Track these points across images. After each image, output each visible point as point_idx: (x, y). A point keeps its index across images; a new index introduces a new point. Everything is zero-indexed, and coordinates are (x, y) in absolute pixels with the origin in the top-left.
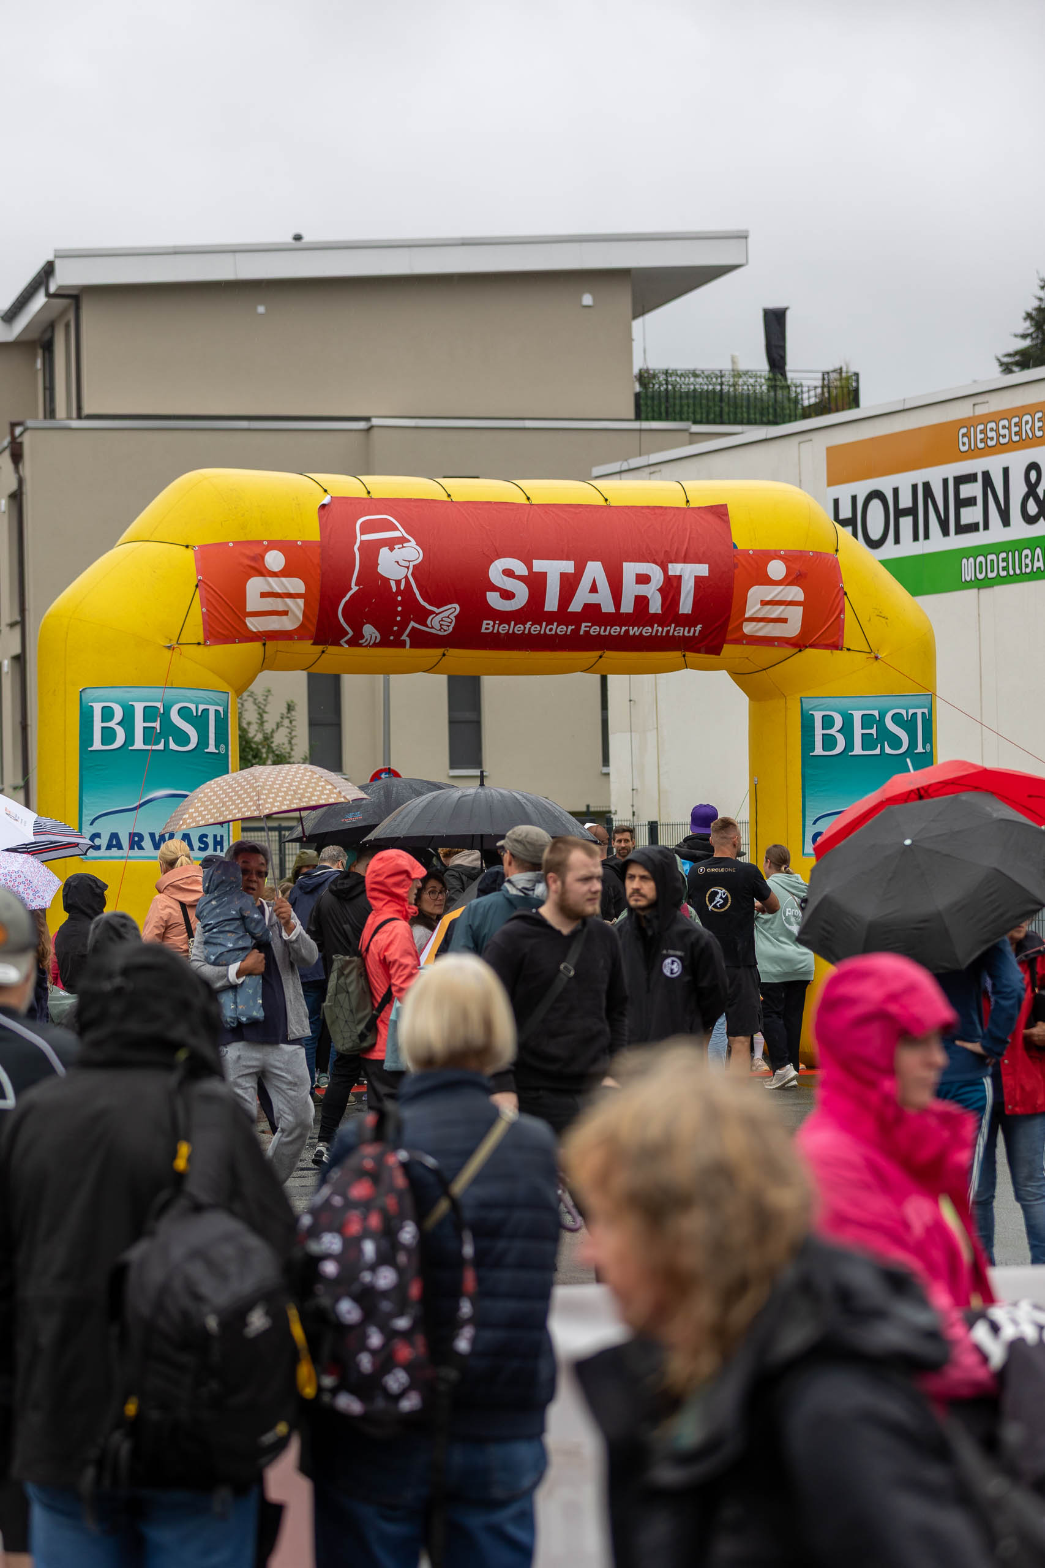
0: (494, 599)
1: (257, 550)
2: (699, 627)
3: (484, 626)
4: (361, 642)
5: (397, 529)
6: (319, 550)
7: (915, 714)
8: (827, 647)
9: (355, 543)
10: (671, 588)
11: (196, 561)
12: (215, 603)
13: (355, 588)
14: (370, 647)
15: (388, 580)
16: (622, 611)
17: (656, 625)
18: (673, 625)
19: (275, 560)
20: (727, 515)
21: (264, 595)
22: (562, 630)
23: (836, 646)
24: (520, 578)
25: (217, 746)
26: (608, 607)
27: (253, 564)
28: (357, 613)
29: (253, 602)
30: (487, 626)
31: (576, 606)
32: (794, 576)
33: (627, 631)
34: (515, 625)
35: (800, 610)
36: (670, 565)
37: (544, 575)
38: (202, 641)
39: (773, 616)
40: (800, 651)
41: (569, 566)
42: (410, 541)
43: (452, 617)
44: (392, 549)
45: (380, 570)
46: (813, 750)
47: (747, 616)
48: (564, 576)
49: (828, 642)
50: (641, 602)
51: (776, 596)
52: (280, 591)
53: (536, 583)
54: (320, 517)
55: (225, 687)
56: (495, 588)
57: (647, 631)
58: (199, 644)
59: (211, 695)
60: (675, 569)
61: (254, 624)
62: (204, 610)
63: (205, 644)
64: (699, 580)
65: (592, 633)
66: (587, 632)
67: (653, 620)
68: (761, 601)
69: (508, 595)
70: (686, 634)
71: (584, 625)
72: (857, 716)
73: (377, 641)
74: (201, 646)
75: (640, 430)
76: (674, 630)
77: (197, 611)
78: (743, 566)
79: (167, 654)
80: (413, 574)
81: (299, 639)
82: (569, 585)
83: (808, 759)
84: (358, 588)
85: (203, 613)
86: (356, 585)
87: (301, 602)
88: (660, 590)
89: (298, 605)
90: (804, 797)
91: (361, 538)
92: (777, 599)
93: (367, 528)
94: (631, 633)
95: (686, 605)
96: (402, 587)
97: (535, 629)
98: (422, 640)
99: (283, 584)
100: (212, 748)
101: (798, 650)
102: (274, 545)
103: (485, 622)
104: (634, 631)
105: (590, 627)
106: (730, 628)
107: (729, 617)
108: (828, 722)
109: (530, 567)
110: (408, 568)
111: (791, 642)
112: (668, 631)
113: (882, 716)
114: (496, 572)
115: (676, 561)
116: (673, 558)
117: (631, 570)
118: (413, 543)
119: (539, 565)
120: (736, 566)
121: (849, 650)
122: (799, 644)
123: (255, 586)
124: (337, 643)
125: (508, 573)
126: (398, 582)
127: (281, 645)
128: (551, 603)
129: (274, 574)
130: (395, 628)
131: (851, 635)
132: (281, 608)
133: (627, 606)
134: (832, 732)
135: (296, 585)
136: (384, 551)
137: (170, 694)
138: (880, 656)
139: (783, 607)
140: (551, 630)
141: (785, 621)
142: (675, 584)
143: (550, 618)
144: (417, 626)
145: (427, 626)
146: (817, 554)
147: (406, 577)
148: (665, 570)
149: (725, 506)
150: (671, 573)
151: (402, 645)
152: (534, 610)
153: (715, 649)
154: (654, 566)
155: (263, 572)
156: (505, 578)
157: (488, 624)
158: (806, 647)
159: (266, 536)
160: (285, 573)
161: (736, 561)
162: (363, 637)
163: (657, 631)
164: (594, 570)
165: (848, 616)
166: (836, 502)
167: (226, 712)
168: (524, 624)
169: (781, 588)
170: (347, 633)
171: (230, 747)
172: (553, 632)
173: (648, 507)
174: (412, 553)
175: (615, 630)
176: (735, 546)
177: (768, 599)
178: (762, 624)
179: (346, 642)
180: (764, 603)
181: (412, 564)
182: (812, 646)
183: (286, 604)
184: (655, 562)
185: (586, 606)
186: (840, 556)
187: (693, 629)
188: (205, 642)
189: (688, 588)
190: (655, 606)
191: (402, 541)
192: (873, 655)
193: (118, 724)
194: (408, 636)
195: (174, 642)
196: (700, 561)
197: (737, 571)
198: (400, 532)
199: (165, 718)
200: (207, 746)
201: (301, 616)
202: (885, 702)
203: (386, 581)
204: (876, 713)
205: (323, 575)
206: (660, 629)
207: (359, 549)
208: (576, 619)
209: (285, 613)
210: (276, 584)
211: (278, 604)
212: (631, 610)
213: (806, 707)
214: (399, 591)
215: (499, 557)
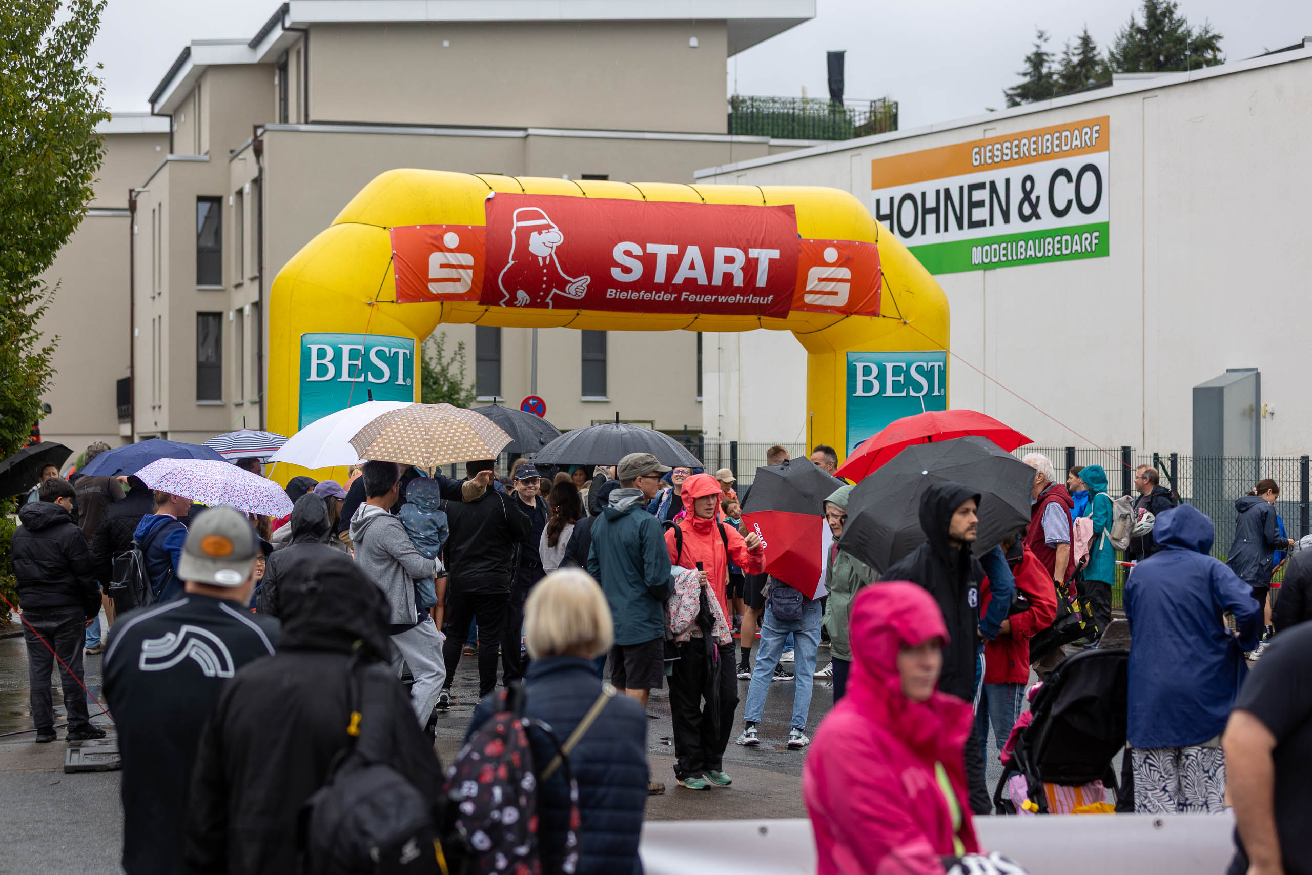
0: (616, 273)
1: (439, 232)
2: (771, 297)
3: (609, 293)
4: (515, 303)
5: (544, 218)
6: (485, 233)
7: (933, 366)
8: (867, 314)
9: (512, 228)
10: (751, 267)
11: (392, 239)
12: (405, 271)
13: (511, 263)
14: (522, 307)
15: (537, 257)
16: (713, 283)
17: (738, 295)
18: (751, 296)
19: (451, 240)
20: (794, 212)
21: (442, 266)
22: (667, 297)
23: (875, 313)
24: (636, 257)
25: (404, 380)
26: (703, 280)
27: (435, 242)
28: (512, 282)
29: (434, 271)
30: (611, 293)
31: (678, 279)
32: (844, 260)
34: (632, 293)
35: (848, 285)
36: (750, 250)
37: (654, 256)
38: (395, 300)
39: (828, 289)
40: (847, 316)
41: (673, 249)
42: (553, 227)
43: (585, 286)
44: (540, 233)
45: (531, 249)
46: (855, 391)
47: (807, 289)
48: (670, 257)
49: (870, 310)
50: (728, 277)
51: (830, 274)
52: (454, 263)
53: (649, 261)
54: (487, 208)
55: (413, 336)
56: (617, 265)
57: (732, 299)
58: (392, 302)
59: (401, 341)
60: (754, 253)
61: (434, 288)
62: (397, 276)
63: (397, 302)
64: (771, 261)
65: (690, 300)
66: (686, 300)
67: (737, 291)
68: (819, 279)
69: (627, 270)
70: (761, 302)
71: (684, 293)
72: (889, 367)
73: (528, 302)
74: (394, 304)
75: (731, 142)
76: (752, 299)
77: (392, 277)
78: (806, 251)
79: (369, 309)
80: (556, 253)
81: (468, 300)
82: (674, 263)
83: (851, 399)
84: (513, 262)
85: (396, 279)
86: (513, 260)
87: (470, 272)
88: (742, 269)
89: (468, 274)
90: (848, 427)
91: (517, 224)
92: (831, 277)
93: (521, 218)
94: (720, 301)
95: (762, 281)
96: (547, 262)
97: (647, 296)
98: (562, 303)
99: (458, 259)
100: (400, 381)
101: (845, 316)
102: (451, 228)
103: (609, 290)
104: (722, 299)
105: (689, 296)
106: (795, 298)
107: (793, 291)
108: (867, 371)
109: (644, 249)
110: (552, 248)
111: (842, 309)
112: (748, 300)
113: (908, 367)
114: (618, 252)
115: (755, 247)
116: (752, 244)
117: (720, 253)
118: (556, 229)
119: (651, 248)
120: (800, 251)
121: (884, 316)
122: (846, 311)
123: (436, 259)
124: (497, 304)
125: (628, 253)
126: (544, 259)
127: (456, 304)
128: (660, 277)
129: (451, 251)
130: (541, 294)
131: (886, 305)
132: (455, 276)
133: (717, 280)
134: (870, 378)
135: (467, 259)
136: (534, 235)
137: (370, 340)
138: (907, 322)
139: (834, 283)
140: (659, 297)
141: (836, 293)
142: (753, 265)
143: (659, 288)
144: (558, 292)
145: (565, 292)
146: (862, 243)
147: (551, 255)
148: (746, 253)
149: (792, 206)
150: (751, 256)
151: (546, 306)
152: (647, 282)
153: (784, 315)
154: (738, 250)
155: (442, 249)
156: (626, 257)
157: (611, 292)
158: (852, 314)
159: (445, 222)
160: (459, 249)
161: (800, 247)
162: (516, 299)
163: (739, 299)
164: (693, 253)
165: (884, 291)
166: (878, 202)
167: (412, 354)
168: (639, 292)
169: (834, 268)
170: (505, 297)
171: (414, 381)
172: (661, 299)
173: (734, 205)
174: (555, 236)
175: (708, 298)
176: (800, 236)
177: (824, 277)
178: (818, 296)
179: (504, 303)
180: (821, 280)
181: (555, 245)
182: (856, 313)
183: (459, 273)
184: (739, 247)
185: (686, 280)
186: (879, 245)
187: (766, 299)
188: (397, 301)
189: (764, 267)
190: (738, 281)
191: (548, 227)
192: (902, 321)
193: (330, 361)
194: (551, 299)
195: (373, 300)
196: (773, 248)
197: (800, 255)
198: (547, 221)
199: (366, 357)
200: (397, 379)
201: (470, 283)
202: (910, 357)
203: (535, 257)
204: (903, 365)
205: (488, 252)
206: (742, 298)
207: (515, 233)
208: (678, 289)
209: (458, 280)
210: (452, 258)
211: (452, 273)
212: (720, 284)
213: (850, 359)
214: (545, 265)
215: (621, 241)
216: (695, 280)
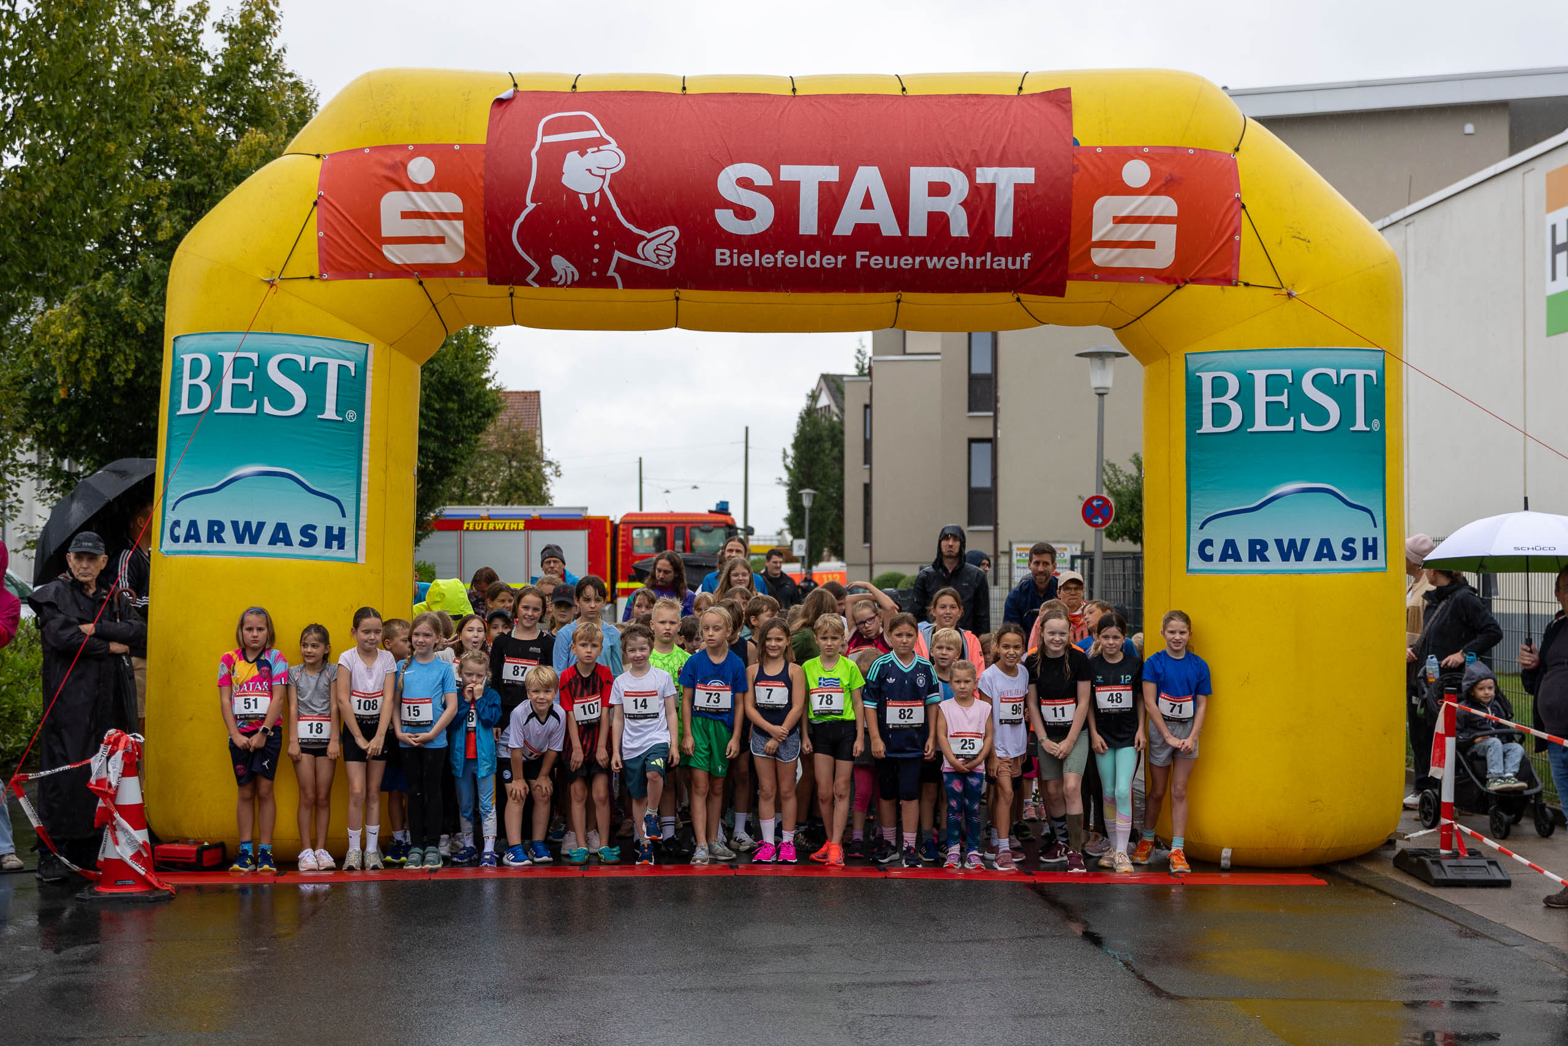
0: (725, 219)
1: (398, 156)
2: (1027, 257)
3: (718, 257)
4: (554, 279)
5: (595, 128)
6: (483, 157)
7: (1352, 377)
8: (1215, 281)
9: (534, 145)
11: (321, 173)
12: (334, 223)
13: (531, 206)
14: (568, 286)
15: (576, 194)
16: (912, 233)
17: (963, 255)
18: (989, 254)
19: (421, 169)
20: (1069, 102)
21: (405, 215)
22: (829, 261)
23: (1228, 280)
24: (761, 190)
25: (341, 412)
26: (890, 228)
27: (390, 174)
29: (391, 224)
30: (722, 257)
33: (923, 263)
34: (761, 256)
35: (1173, 229)
36: (978, 170)
37: (795, 186)
38: (316, 274)
39: (1133, 238)
40: (1178, 288)
41: (831, 173)
42: (608, 143)
43: (671, 243)
44: (583, 154)
45: (565, 181)
46: (1200, 425)
47: (1095, 238)
48: (824, 187)
50: (938, 221)
51: (1136, 209)
52: (427, 210)
55: (362, 337)
56: (726, 205)
57: (952, 263)
58: (312, 278)
59: (335, 345)
60: (985, 175)
61: (394, 254)
62: (321, 234)
63: (320, 278)
65: (873, 266)
68: (1114, 218)
69: (744, 213)
70: (1010, 267)
71: (859, 254)
72: (1260, 378)
73: (576, 278)
74: (316, 282)
76: (992, 262)
77: (312, 235)
78: (1085, 167)
79: (267, 290)
80: (610, 186)
81: (466, 275)
83: (1195, 441)
84: (534, 205)
85: (319, 239)
86: (532, 201)
87: (459, 225)
88: (964, 204)
89: (455, 229)
90: (1189, 492)
91: (541, 139)
92: (1138, 214)
93: (552, 129)
94: (930, 266)
95: (1004, 226)
96: (596, 203)
97: (791, 261)
99: (432, 201)
100: (331, 415)
101: (1174, 287)
102: (421, 150)
104: (933, 263)
105: (869, 257)
106: (1072, 256)
107: (1067, 242)
108: (1219, 386)
109: (775, 174)
110: (604, 177)
111: (1165, 275)
112: (983, 263)
114: (727, 182)
115: (989, 164)
116: (983, 160)
117: (920, 177)
118: (614, 144)
120: (1075, 169)
121: (1247, 285)
123: (393, 203)
126: (590, 197)
127: (447, 282)
128: (808, 224)
129: (420, 188)
130: (596, 261)
131: (1250, 262)
132: (433, 233)
133: (918, 227)
134: (1225, 400)
135: (451, 202)
136: (572, 157)
137: (268, 342)
138: (1295, 293)
139: (1146, 226)
140: (813, 261)
141: (1151, 245)
142: (985, 196)
144: (625, 257)
145: (638, 256)
146: (1201, 153)
147: (601, 190)
149: (1067, 91)
150: (979, 180)
151: (611, 284)
154: (954, 171)
155: (402, 184)
156: (740, 190)
157: (723, 254)
158: (1186, 283)
159: (412, 140)
160: (436, 186)
161: (1076, 163)
162: (555, 274)
163: (967, 262)
164: (868, 178)
165: (1246, 237)
167: (362, 369)
168: (774, 253)
169: (1142, 198)
170: (532, 268)
171: (368, 414)
172: (817, 265)
173: (958, 96)
174: (611, 158)
176: (1076, 142)
177: (1124, 214)
178: (1118, 251)
179: (533, 280)
180: (1119, 220)
181: (609, 172)
182: (1194, 281)
183: (439, 228)
184: (957, 167)
186: (1239, 157)
187: (1018, 259)
188: (321, 275)
189: (1005, 201)
190: (959, 227)
191: (599, 142)
192: (1284, 291)
193: (204, 381)
194: (616, 271)
195: (276, 276)
196: (1023, 165)
197: (1076, 176)
198: (600, 132)
199: (260, 370)
200: (322, 410)
201: (462, 244)
202: (1301, 358)
203: (574, 195)
204: (1288, 373)
205: (488, 188)
206: (971, 260)
207: (537, 154)
208: (847, 245)
209: (441, 240)
210: (422, 201)
211: (428, 228)
212: (924, 233)
213: (1191, 367)
214: (592, 210)
215: (732, 162)
216: (876, 227)
